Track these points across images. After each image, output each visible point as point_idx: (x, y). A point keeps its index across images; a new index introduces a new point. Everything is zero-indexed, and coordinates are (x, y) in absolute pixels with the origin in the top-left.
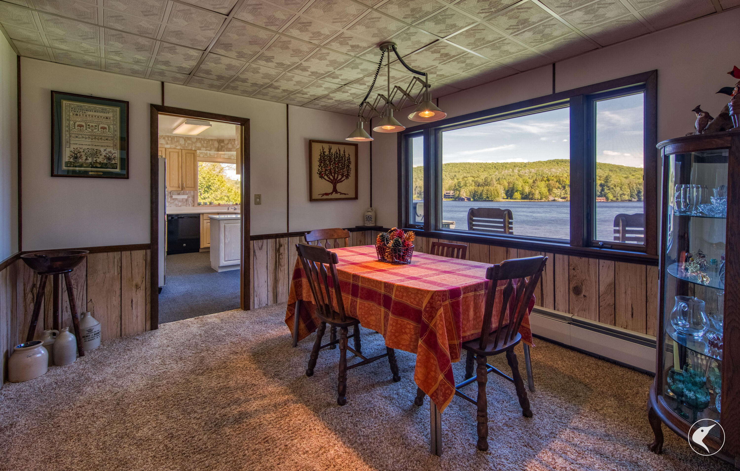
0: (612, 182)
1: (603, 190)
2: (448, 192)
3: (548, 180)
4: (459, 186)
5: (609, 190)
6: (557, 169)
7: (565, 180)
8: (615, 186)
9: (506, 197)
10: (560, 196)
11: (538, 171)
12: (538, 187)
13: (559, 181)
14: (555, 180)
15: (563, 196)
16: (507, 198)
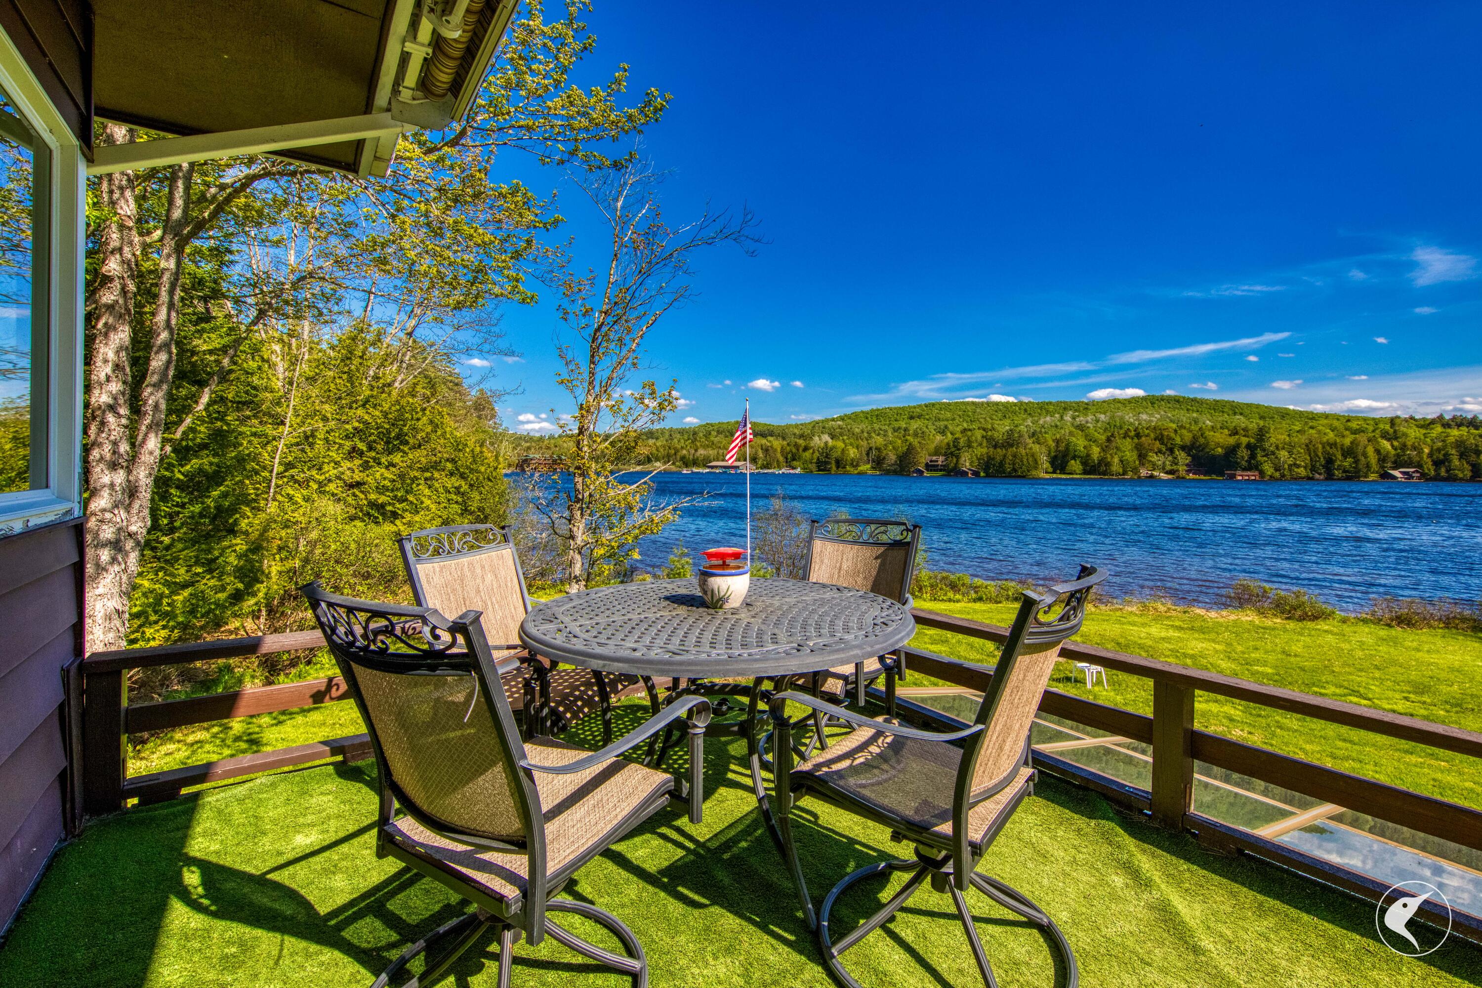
0: (1273, 440)
1: (1253, 456)
2: (934, 458)
3: (1138, 436)
4: (955, 446)
5: (1266, 455)
6: (1152, 415)
7: (1172, 435)
8: (1277, 448)
9: (1050, 470)
10: (1164, 468)
11: (1112, 417)
12: (1118, 448)
13: (1160, 438)
14: (1152, 435)
15: (1168, 468)
16: (1054, 472)
